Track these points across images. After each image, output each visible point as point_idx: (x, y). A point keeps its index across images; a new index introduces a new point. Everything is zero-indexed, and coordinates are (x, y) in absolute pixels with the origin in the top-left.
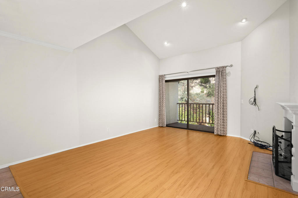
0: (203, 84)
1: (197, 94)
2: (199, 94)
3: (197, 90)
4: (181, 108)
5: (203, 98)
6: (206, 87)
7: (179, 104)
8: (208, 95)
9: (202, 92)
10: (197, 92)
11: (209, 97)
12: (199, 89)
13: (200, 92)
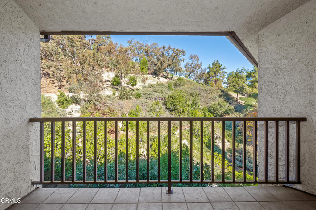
0: (115, 87)
1: (108, 96)
2: (111, 96)
3: (108, 92)
4: (47, 138)
5: (115, 101)
6: (118, 90)
7: (38, 124)
8: (120, 98)
9: (114, 94)
10: (108, 94)
11: (120, 100)
12: (111, 91)
13: (111, 94)
